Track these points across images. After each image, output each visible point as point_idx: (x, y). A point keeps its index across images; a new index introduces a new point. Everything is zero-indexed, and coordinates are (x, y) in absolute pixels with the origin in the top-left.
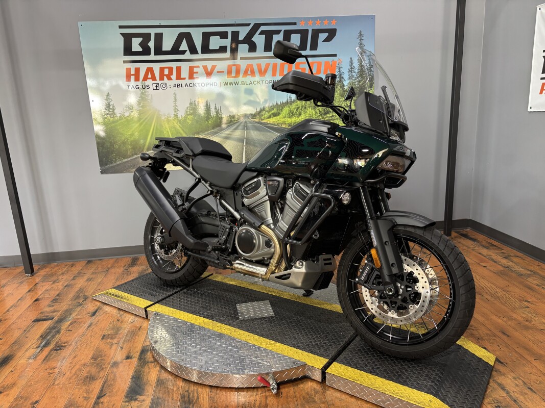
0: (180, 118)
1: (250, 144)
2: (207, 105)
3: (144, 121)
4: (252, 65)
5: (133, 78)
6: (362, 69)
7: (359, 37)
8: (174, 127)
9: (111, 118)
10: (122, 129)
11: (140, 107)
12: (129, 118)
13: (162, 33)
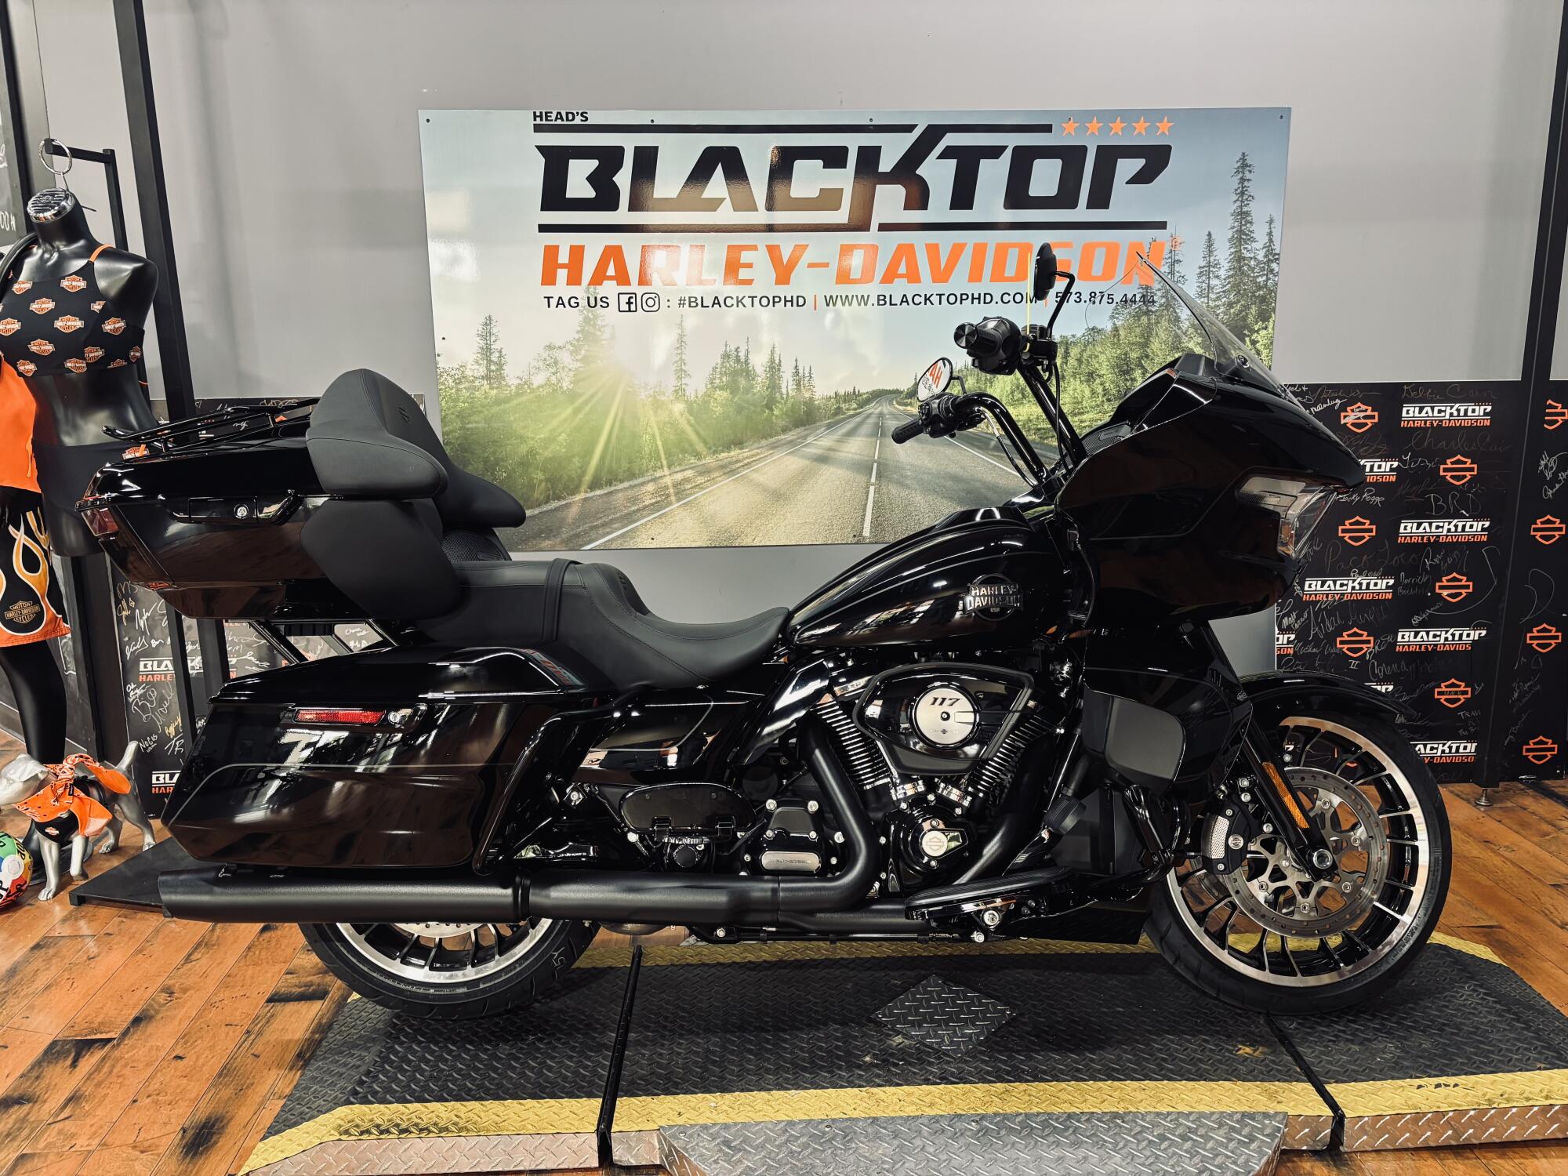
0: (693, 397)
1: (890, 481)
2: (772, 361)
3: (586, 402)
4: (911, 247)
5: (562, 275)
6: (1240, 269)
7: (1238, 172)
8: (673, 424)
9: (491, 388)
10: (521, 424)
11: (577, 360)
12: (543, 392)
13: (656, 148)
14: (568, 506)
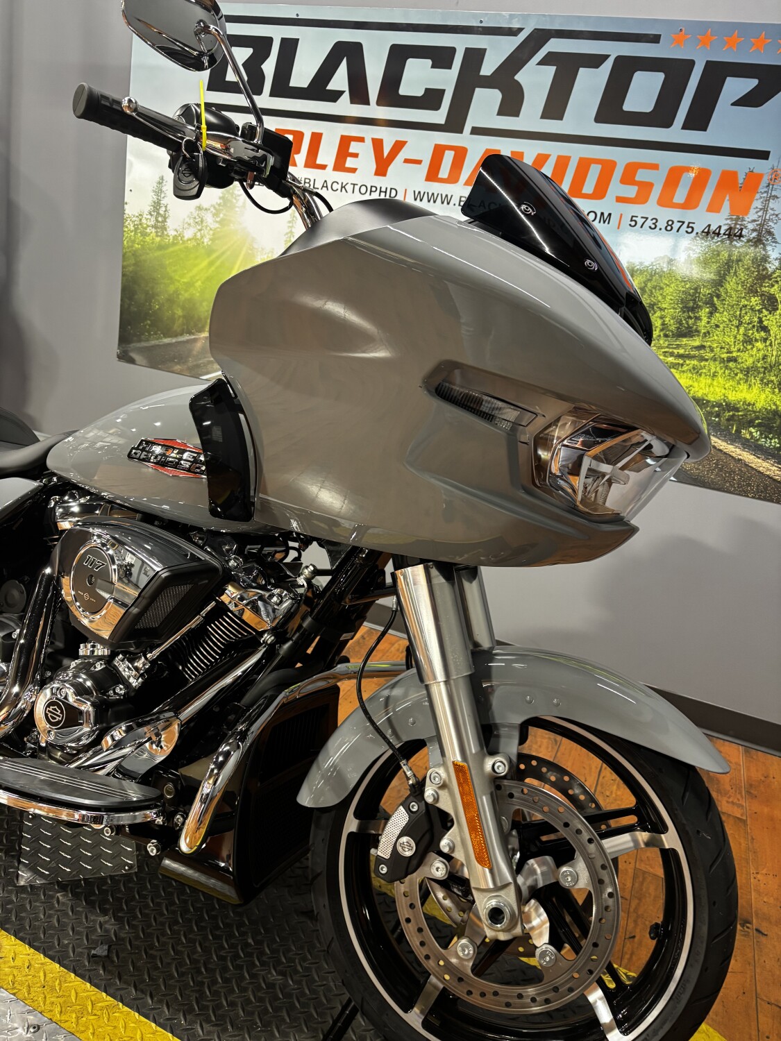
3: (218, 258)
9: (157, 236)
10: (173, 268)
11: (217, 222)
12: (190, 244)
13: (297, 40)
14: (195, 340)
